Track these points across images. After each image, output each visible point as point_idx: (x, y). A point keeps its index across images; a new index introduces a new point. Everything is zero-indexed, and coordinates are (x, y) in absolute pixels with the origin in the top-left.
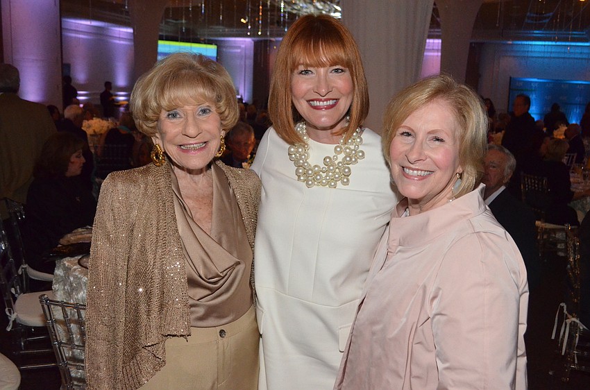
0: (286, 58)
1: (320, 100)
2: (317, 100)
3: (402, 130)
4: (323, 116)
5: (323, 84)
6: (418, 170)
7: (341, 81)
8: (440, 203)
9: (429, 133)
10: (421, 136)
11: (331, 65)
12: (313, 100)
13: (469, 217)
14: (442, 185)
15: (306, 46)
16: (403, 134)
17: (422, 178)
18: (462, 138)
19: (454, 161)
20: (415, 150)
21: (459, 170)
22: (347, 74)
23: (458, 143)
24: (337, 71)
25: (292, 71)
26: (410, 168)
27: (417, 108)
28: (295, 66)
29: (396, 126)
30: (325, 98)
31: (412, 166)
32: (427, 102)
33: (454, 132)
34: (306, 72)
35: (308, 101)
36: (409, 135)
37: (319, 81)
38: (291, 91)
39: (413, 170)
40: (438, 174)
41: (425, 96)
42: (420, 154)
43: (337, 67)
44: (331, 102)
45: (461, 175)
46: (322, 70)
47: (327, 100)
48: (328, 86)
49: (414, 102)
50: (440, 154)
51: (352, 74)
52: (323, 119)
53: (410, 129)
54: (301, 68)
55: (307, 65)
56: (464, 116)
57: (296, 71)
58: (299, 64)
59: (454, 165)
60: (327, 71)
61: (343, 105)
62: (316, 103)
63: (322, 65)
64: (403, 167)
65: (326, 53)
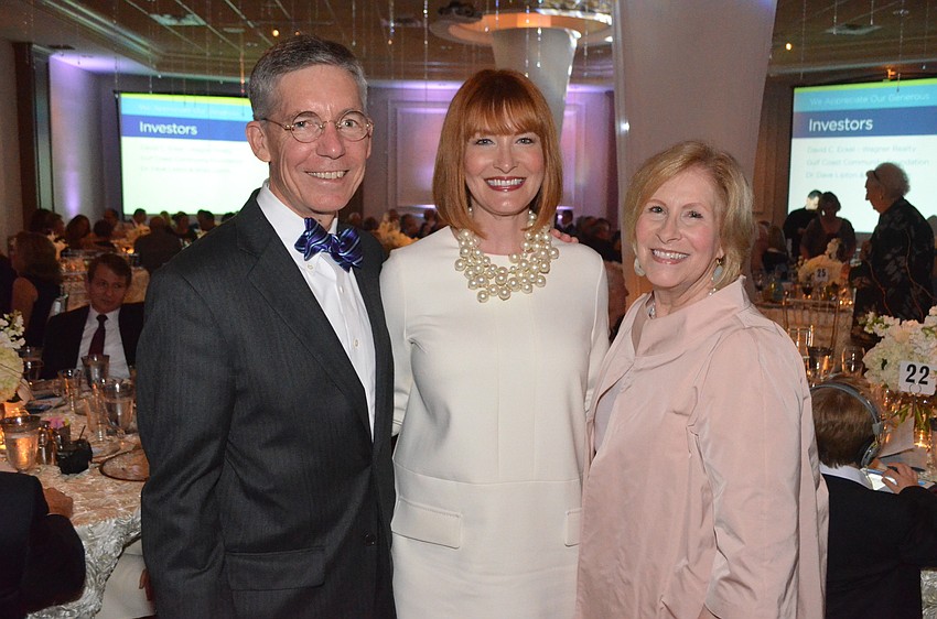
0: (459, 122)
1: (501, 179)
2: (497, 178)
3: (650, 205)
4: (505, 199)
5: (506, 156)
6: (671, 252)
7: (528, 156)
8: (696, 298)
9: (685, 207)
10: (674, 210)
11: (517, 134)
12: (492, 179)
13: (734, 312)
14: (699, 272)
15: (485, 107)
16: (651, 209)
17: (675, 262)
18: (724, 215)
19: (714, 241)
20: (668, 227)
21: (721, 254)
22: (537, 146)
23: (718, 219)
24: (524, 141)
25: (467, 138)
26: (661, 250)
27: (669, 177)
28: (470, 133)
29: (644, 200)
30: (508, 175)
31: (664, 247)
32: (680, 171)
33: (713, 207)
34: (485, 142)
35: (486, 180)
36: (659, 210)
37: (501, 153)
38: (464, 166)
39: (666, 252)
40: (695, 258)
41: (678, 164)
42: (675, 233)
43: (524, 136)
44: (515, 182)
45: (722, 260)
46: (505, 139)
47: (510, 178)
48: (512, 160)
49: (666, 172)
50: (697, 234)
51: (543, 147)
52: (505, 204)
53: (662, 203)
54: (478, 136)
55: (486, 132)
56: (725, 188)
57: (471, 140)
58: (475, 131)
59: (713, 248)
60: (511, 142)
61: (531, 186)
62: (497, 183)
63: (507, 132)
64: (653, 250)
65: (511, 118)
